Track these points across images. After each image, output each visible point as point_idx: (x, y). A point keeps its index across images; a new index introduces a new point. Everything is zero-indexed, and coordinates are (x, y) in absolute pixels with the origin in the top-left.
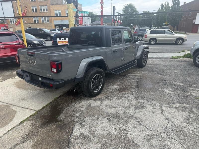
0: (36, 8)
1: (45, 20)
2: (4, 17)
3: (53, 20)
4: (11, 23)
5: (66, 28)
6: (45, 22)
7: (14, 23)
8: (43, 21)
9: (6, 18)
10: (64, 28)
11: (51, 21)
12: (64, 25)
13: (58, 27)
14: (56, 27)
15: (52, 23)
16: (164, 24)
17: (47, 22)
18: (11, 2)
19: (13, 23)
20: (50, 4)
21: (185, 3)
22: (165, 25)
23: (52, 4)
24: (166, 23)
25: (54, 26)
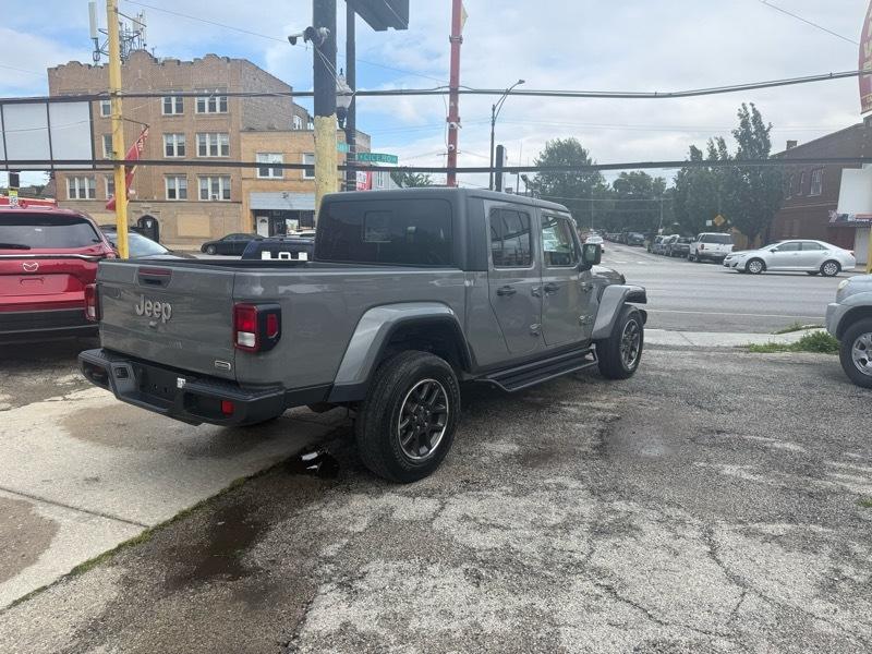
0: (182, 140)
1: (215, 188)
2: (52, 162)
3: (248, 192)
4: (72, 195)
5: (302, 224)
6: (214, 197)
7: (83, 195)
8: (205, 192)
9: (56, 166)
10: (292, 223)
11: (241, 196)
12: (293, 214)
13: (266, 219)
14: (259, 219)
15: (241, 202)
16: (709, 223)
17: (221, 199)
18: (87, 103)
19: (78, 197)
20: (241, 127)
21: (790, 143)
22: (713, 228)
23: (251, 130)
24: (719, 220)
25: (247, 215)
